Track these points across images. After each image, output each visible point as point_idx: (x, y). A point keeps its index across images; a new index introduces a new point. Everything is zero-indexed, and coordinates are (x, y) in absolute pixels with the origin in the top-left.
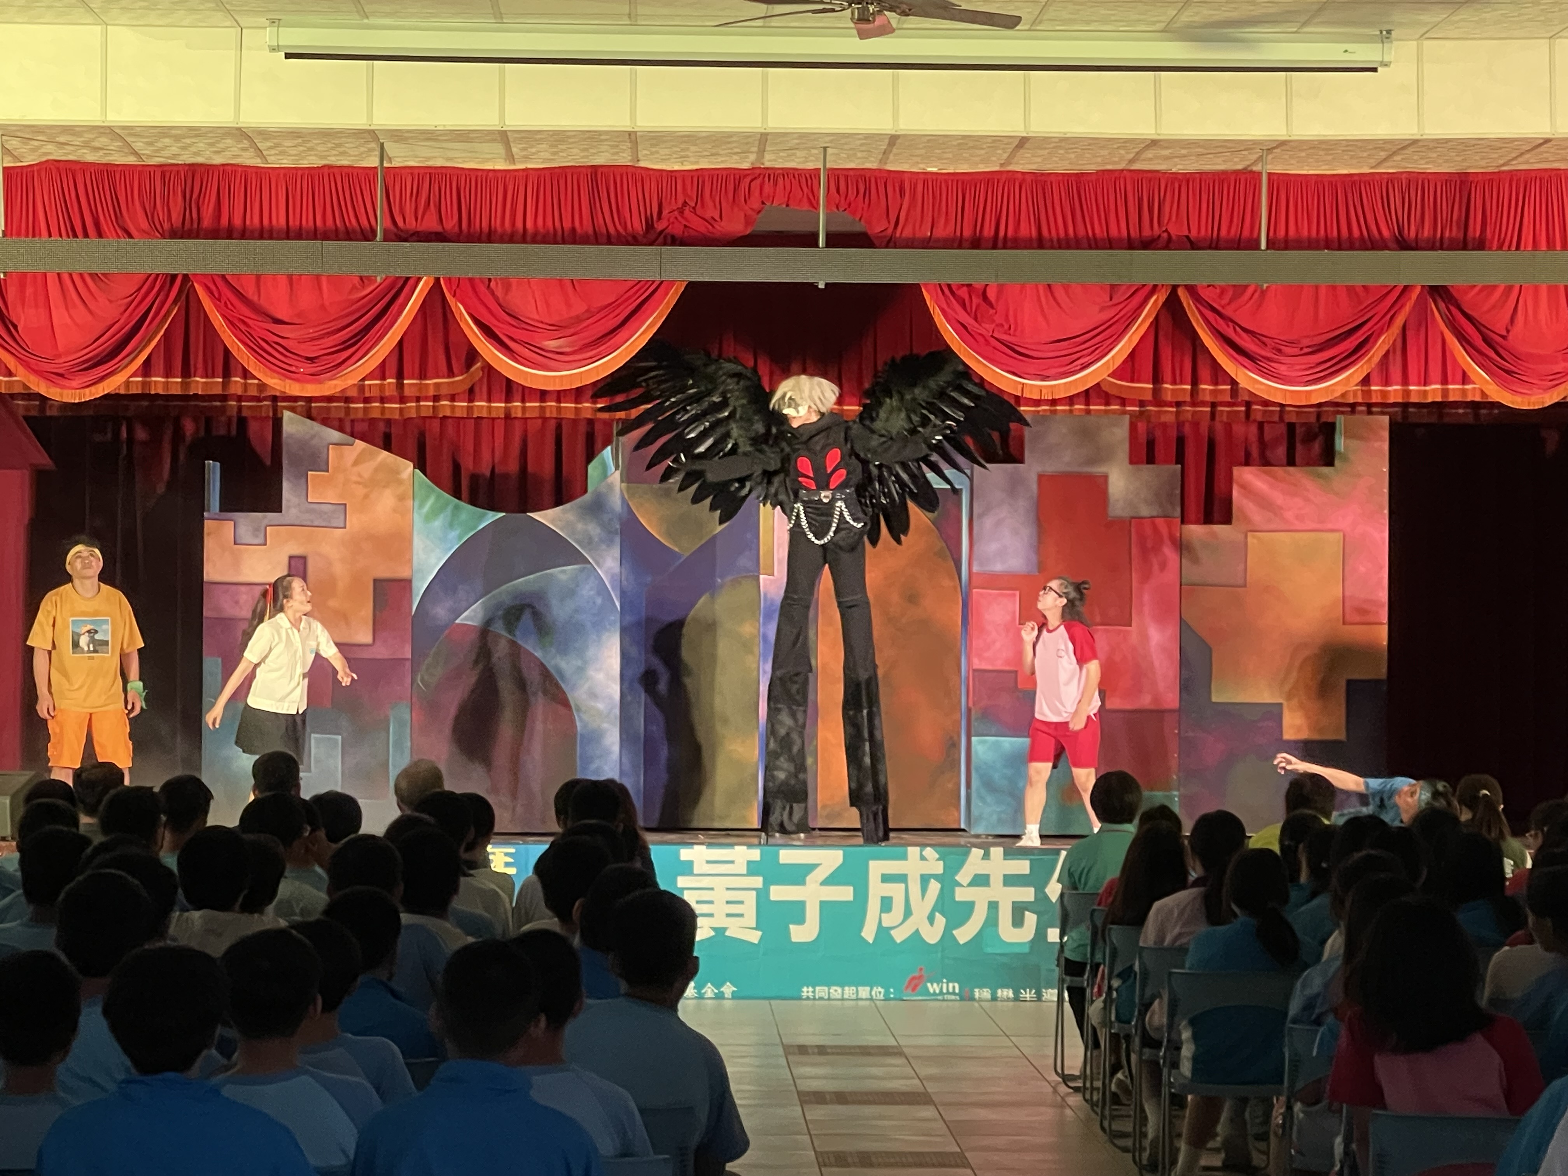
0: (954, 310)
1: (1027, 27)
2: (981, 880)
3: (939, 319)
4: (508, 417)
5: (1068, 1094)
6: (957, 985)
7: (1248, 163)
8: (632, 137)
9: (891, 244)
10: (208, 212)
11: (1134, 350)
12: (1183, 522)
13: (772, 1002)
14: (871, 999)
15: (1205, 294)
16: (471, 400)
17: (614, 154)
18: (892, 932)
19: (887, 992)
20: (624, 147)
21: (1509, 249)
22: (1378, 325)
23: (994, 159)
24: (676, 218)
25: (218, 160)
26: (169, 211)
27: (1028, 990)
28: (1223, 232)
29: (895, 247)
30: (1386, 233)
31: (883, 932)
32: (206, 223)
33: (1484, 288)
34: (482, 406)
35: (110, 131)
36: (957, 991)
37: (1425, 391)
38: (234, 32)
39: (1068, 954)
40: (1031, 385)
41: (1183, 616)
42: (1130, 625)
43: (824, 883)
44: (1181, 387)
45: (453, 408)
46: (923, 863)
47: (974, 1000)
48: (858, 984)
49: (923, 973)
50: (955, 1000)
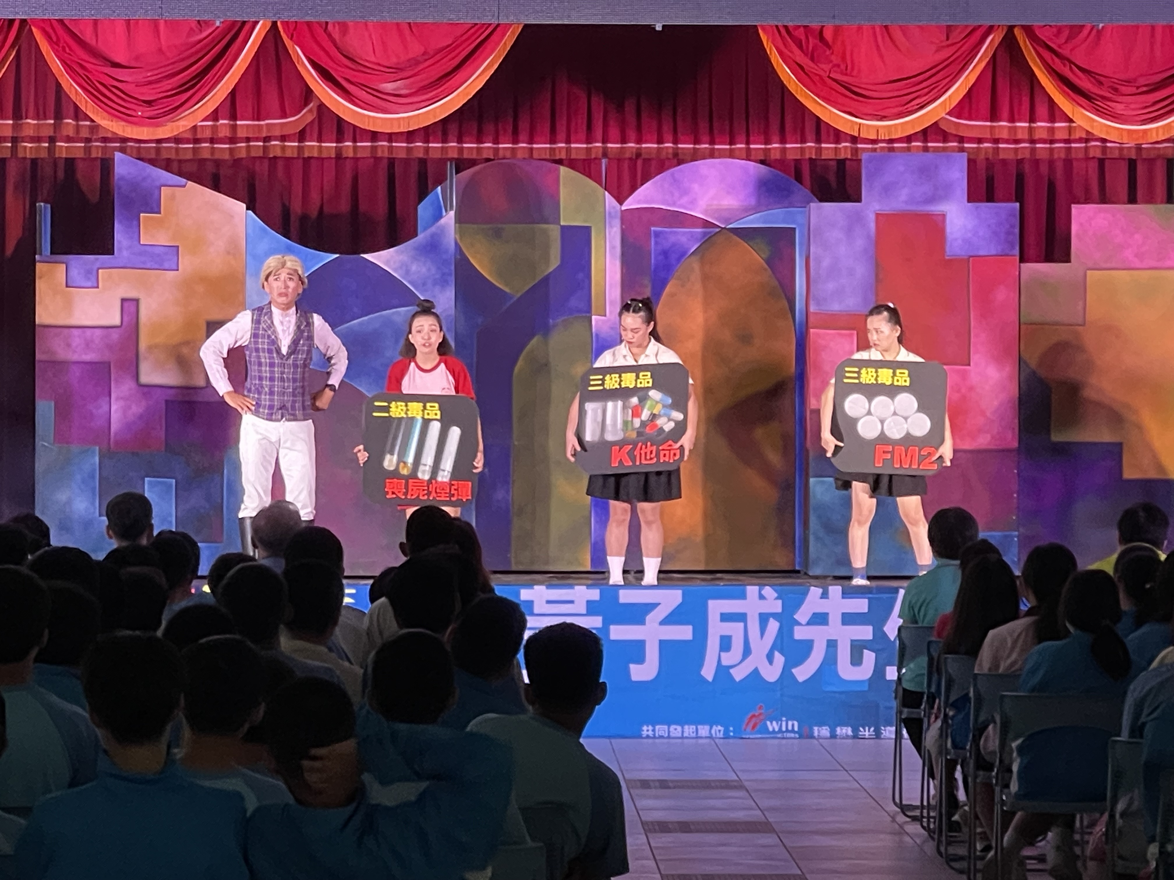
0: (790, 50)
2: (819, 619)
3: (776, 59)
4: (339, 157)
5: (906, 822)
6: (796, 723)
11: (970, 89)
12: (1022, 260)
13: (614, 741)
14: (711, 737)
16: (302, 141)
18: (732, 671)
19: (726, 731)
27: (867, 728)
31: (722, 671)
34: (313, 146)
36: (796, 729)
39: (906, 685)
40: (868, 126)
41: (1022, 355)
42: (969, 365)
43: (663, 623)
44: (1018, 124)
45: (283, 148)
46: (762, 601)
47: (812, 737)
48: (697, 722)
49: (762, 711)
50: (794, 738)
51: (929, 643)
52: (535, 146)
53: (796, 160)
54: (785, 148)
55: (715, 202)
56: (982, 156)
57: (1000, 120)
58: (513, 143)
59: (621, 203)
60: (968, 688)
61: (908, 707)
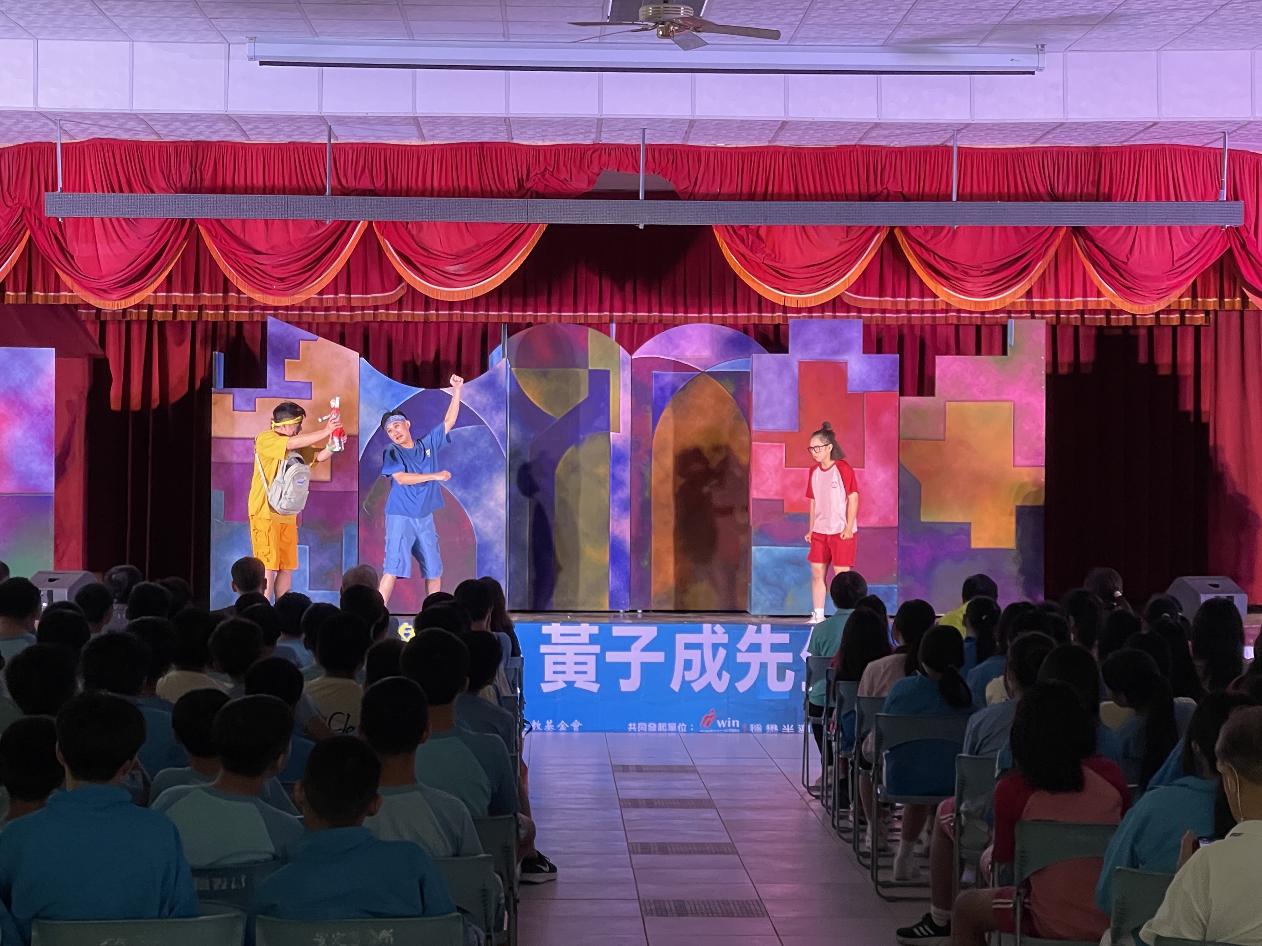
0: (736, 244)
1: (786, 43)
2: (755, 648)
3: (726, 250)
4: (426, 321)
5: (810, 801)
6: (738, 722)
7: (944, 140)
8: (507, 121)
9: (692, 197)
10: (208, 176)
12: (901, 394)
13: (607, 734)
14: (677, 732)
15: (915, 234)
16: (400, 309)
17: (494, 134)
18: (693, 685)
19: (688, 728)
20: (502, 129)
21: (1129, 200)
22: (1037, 255)
23: (764, 137)
24: (539, 179)
25: (215, 138)
26: (180, 175)
27: (788, 726)
28: (927, 189)
29: (694, 200)
30: (1042, 189)
31: (686, 685)
32: (207, 183)
33: (1112, 228)
34: (408, 314)
35: (135, 117)
36: (738, 726)
37: (1071, 303)
38: (223, 47)
39: (812, 700)
40: (791, 298)
41: (901, 461)
42: (864, 468)
43: (643, 650)
44: (898, 299)
45: (387, 315)
46: (714, 635)
47: (750, 732)
48: (667, 721)
49: (713, 713)
50: (737, 732)
51: (828, 671)
52: (563, 314)
53: (744, 325)
54: (737, 317)
55: (697, 354)
56: (874, 322)
57: (886, 296)
58: (547, 312)
59: (631, 353)
60: (854, 706)
61: (813, 716)
